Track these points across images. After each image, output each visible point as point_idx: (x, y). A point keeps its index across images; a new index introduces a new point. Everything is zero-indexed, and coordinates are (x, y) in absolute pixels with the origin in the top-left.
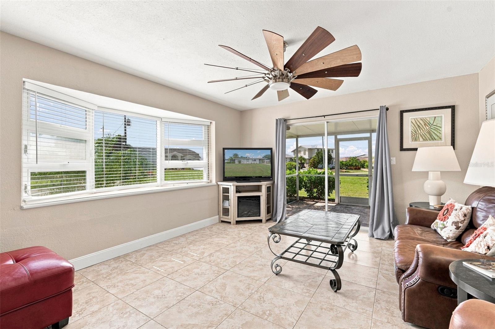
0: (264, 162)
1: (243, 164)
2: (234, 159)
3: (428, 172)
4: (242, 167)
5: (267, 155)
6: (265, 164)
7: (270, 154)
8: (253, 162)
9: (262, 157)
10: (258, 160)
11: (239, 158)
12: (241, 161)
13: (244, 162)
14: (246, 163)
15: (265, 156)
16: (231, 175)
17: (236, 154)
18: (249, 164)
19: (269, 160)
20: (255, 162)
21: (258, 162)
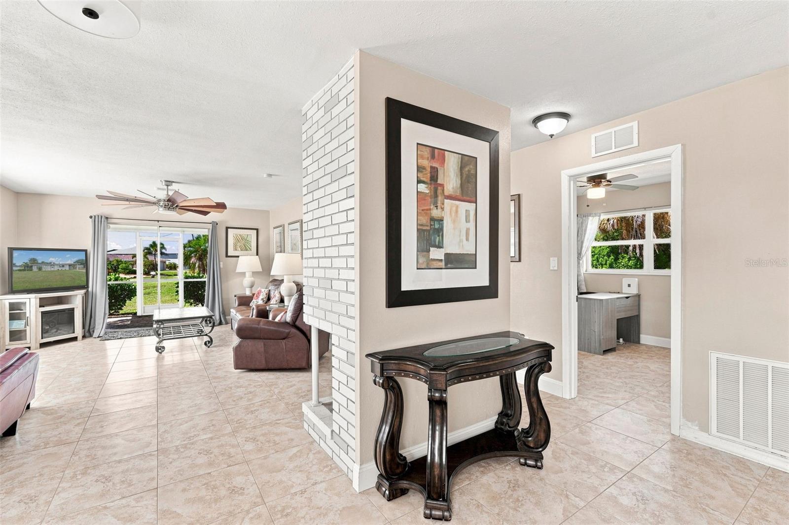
0: (76, 267)
1: (45, 271)
2: (30, 265)
3: (245, 273)
4: (44, 275)
5: (79, 260)
6: (78, 270)
7: (84, 258)
8: (60, 269)
9: (72, 263)
10: (68, 266)
11: (39, 263)
12: (41, 267)
13: (46, 268)
14: (50, 270)
15: (76, 261)
16: (27, 287)
17: (34, 259)
18: (53, 271)
19: (82, 266)
20: (64, 269)
21: (67, 268)
